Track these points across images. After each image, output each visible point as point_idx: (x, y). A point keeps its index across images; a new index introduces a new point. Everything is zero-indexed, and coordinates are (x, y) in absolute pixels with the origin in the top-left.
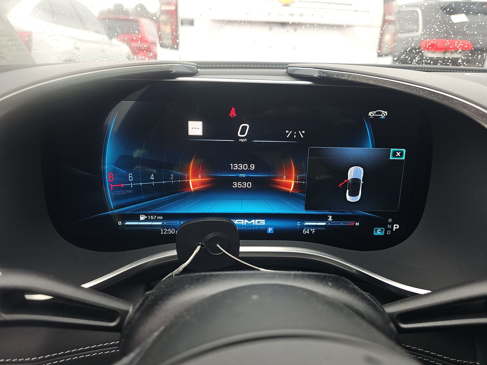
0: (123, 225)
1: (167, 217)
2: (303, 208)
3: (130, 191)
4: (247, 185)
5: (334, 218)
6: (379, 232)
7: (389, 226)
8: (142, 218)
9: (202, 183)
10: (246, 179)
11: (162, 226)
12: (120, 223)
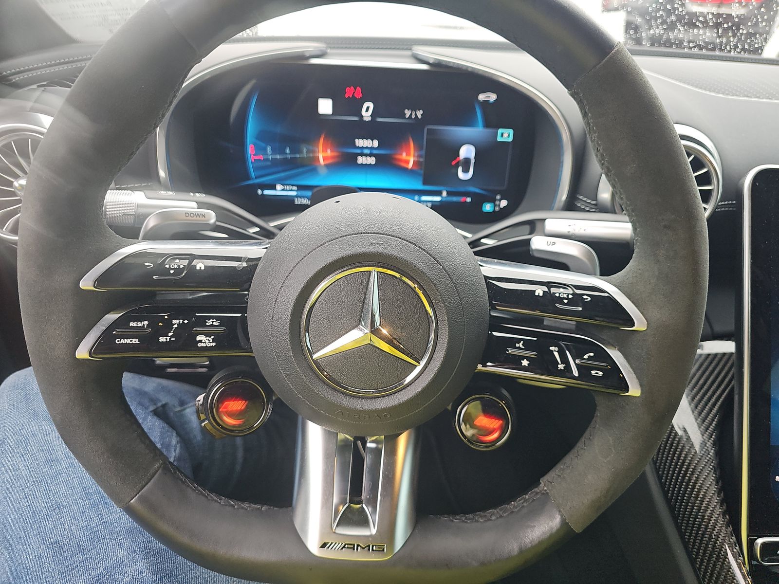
0: (262, 195)
1: (301, 188)
2: (421, 182)
3: (269, 163)
4: (372, 161)
5: (449, 193)
6: (488, 207)
7: (497, 203)
8: (279, 187)
9: (332, 157)
10: (370, 155)
11: (297, 196)
12: (260, 192)
